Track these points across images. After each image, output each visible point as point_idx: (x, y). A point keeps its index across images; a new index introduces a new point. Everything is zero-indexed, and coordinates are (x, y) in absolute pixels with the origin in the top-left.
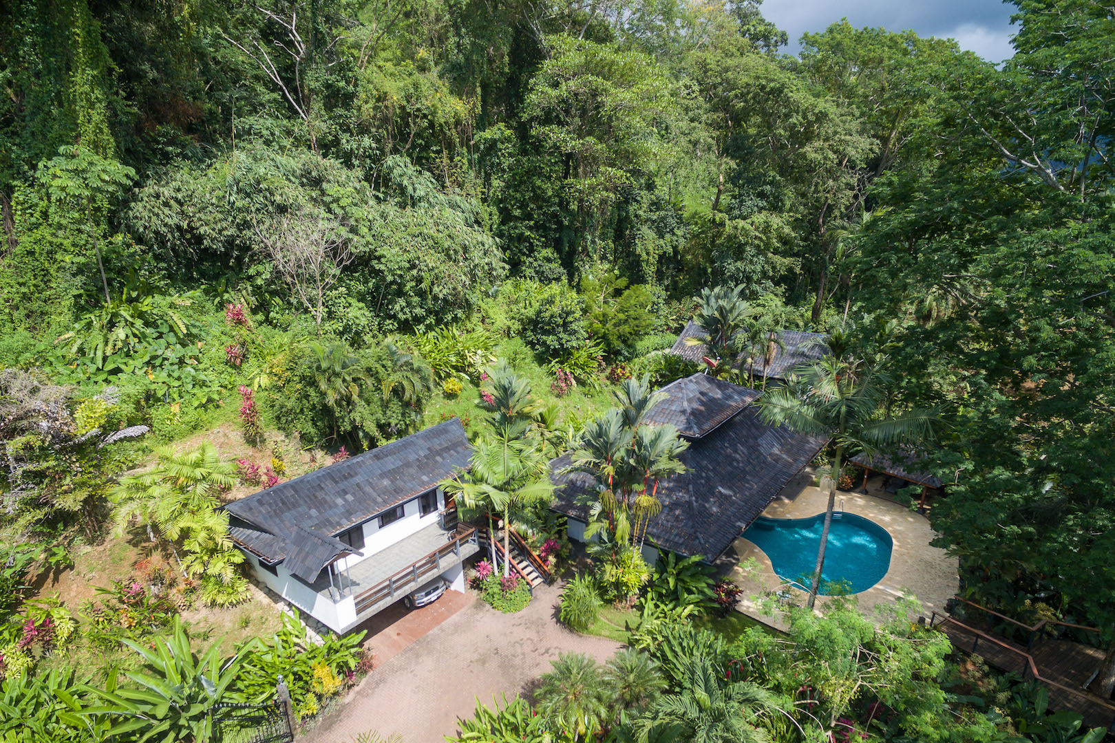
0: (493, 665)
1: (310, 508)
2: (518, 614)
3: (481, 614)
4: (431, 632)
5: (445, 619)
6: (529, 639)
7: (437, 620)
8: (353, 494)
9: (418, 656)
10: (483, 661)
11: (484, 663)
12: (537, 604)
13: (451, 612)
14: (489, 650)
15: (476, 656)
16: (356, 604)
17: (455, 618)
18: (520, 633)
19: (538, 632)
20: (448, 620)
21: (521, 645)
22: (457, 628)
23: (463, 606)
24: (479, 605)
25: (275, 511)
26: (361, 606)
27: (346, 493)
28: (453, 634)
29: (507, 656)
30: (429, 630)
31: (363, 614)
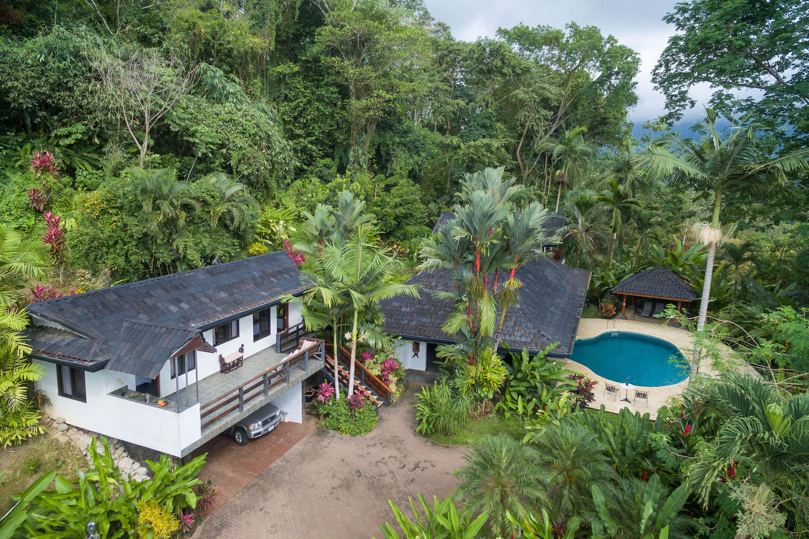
0: (360, 487)
1: (138, 313)
2: (371, 435)
3: (327, 441)
4: (273, 465)
5: (287, 450)
6: (391, 457)
7: (278, 452)
8: (188, 302)
9: (264, 491)
10: (347, 485)
11: (349, 487)
12: (384, 424)
13: (291, 443)
14: (350, 473)
15: (336, 482)
16: (203, 416)
17: (297, 447)
18: (378, 453)
19: (398, 449)
20: (290, 451)
21: (385, 463)
22: (303, 457)
23: (304, 435)
24: (321, 432)
25: (94, 313)
26: (207, 420)
27: (180, 302)
28: (300, 464)
29: (373, 477)
30: (271, 462)
31: (208, 431)
